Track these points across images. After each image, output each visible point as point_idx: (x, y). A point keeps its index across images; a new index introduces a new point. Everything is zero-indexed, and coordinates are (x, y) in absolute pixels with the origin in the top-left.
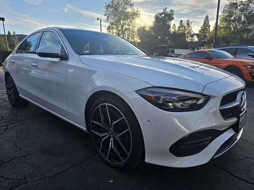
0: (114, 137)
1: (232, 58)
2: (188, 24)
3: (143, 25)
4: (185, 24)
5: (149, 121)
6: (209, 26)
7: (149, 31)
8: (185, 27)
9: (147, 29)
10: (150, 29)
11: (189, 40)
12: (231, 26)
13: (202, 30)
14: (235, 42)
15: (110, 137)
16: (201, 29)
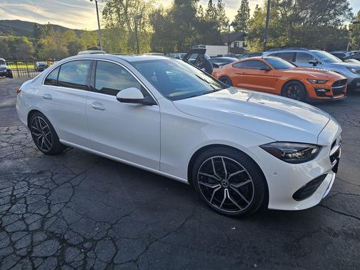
0: (229, 188)
1: (294, 69)
2: (220, 6)
3: (156, 7)
4: (216, 7)
5: (275, 173)
6: (249, 10)
7: (167, 18)
8: (215, 11)
9: (164, 14)
10: (169, 14)
11: (222, 29)
12: (279, 11)
13: (240, 15)
14: (284, 35)
15: (223, 188)
16: (237, 13)
